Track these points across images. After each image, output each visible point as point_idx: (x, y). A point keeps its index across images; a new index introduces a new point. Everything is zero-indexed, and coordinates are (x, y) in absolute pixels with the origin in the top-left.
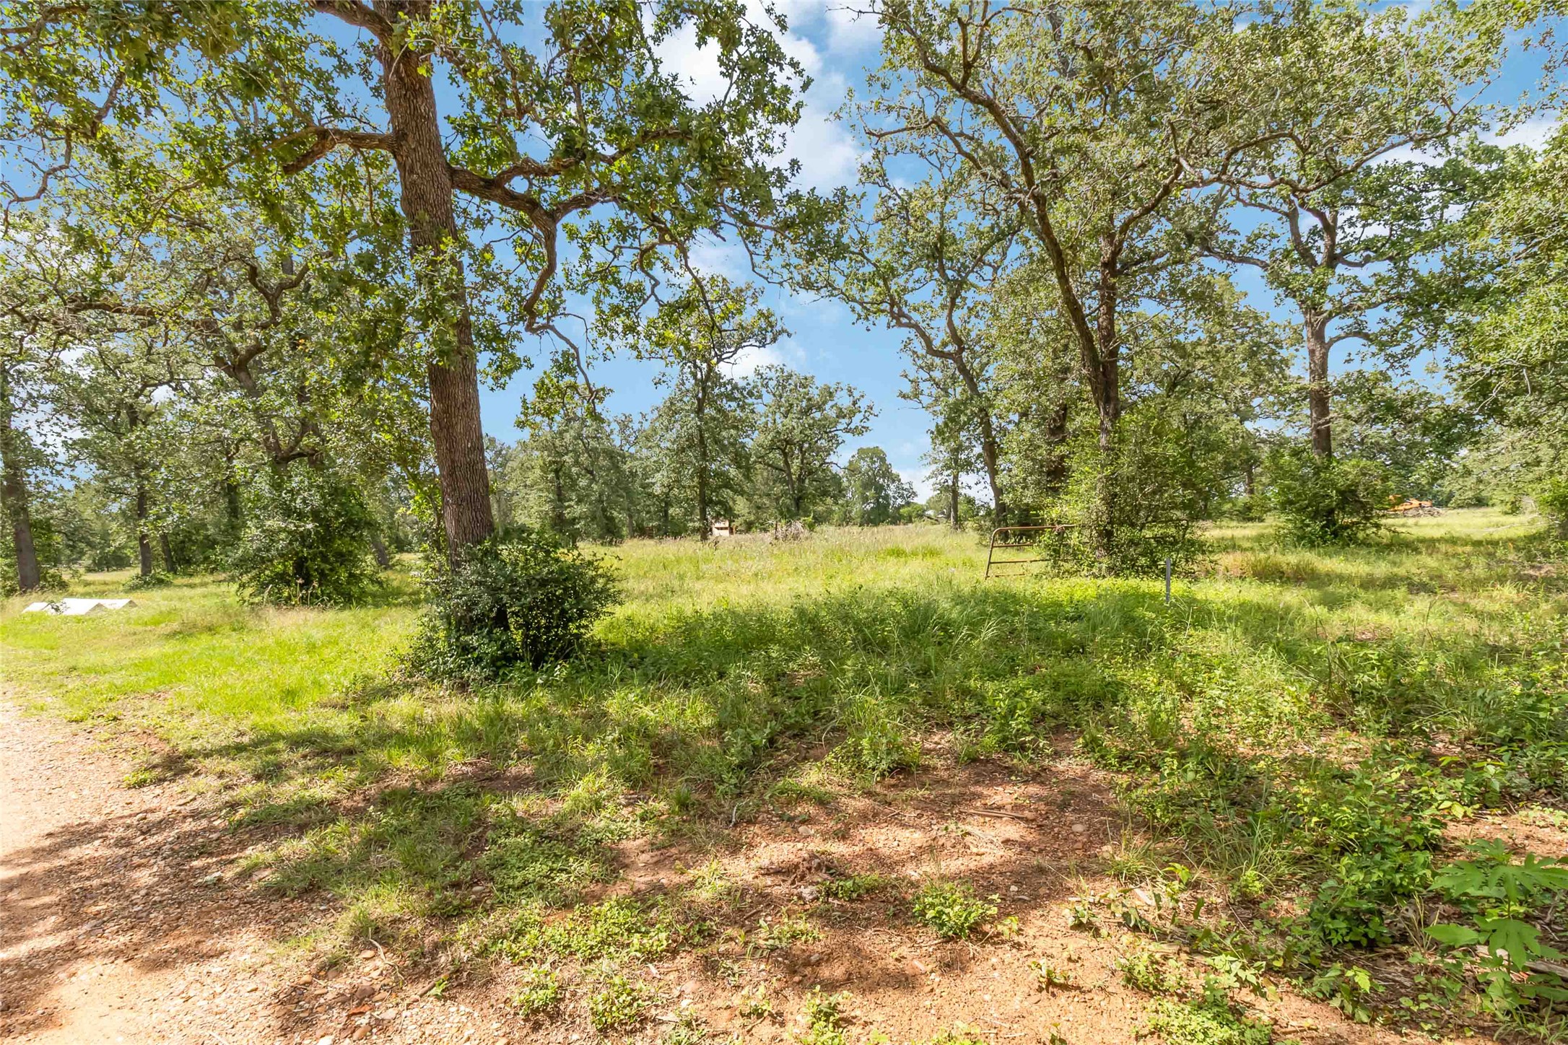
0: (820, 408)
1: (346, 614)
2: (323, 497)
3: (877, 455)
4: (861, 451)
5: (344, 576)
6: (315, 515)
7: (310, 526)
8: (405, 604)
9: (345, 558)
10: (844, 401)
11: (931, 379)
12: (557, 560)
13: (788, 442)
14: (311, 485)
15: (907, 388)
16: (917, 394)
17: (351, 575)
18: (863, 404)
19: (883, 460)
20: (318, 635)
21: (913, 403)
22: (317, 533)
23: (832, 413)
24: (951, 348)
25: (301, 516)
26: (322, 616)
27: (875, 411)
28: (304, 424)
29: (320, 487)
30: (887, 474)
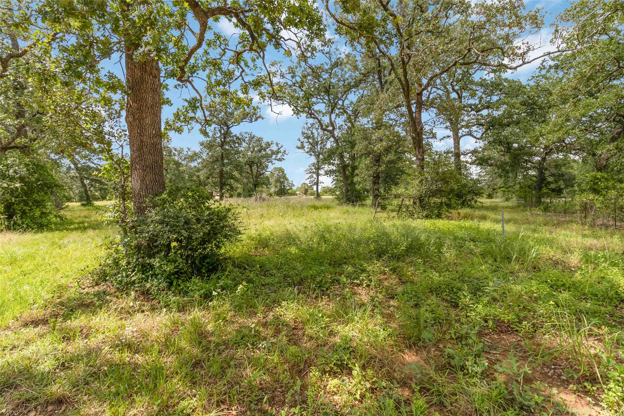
0: (265, 150)
1: (39, 236)
2: (28, 170)
3: (281, 170)
4: (275, 168)
5: (38, 213)
6: (22, 179)
7: (18, 185)
8: (76, 229)
9: (38, 204)
10: (274, 148)
11: (309, 142)
12: (208, 208)
13: (253, 162)
14: (21, 163)
15: (299, 144)
16: (302, 147)
17: (43, 213)
18: (282, 150)
19: (283, 172)
20: (20, 252)
21: (301, 151)
22: (22, 189)
23: (269, 152)
24: (330, 128)
25: (12, 179)
26: (22, 237)
27: (287, 152)
28: (19, 130)
29: (27, 165)
30: (285, 177)
